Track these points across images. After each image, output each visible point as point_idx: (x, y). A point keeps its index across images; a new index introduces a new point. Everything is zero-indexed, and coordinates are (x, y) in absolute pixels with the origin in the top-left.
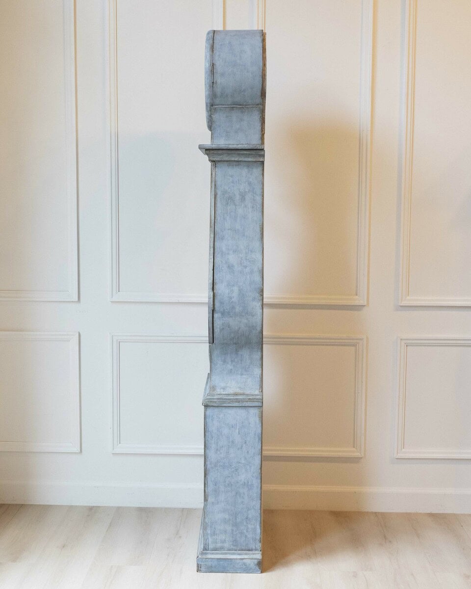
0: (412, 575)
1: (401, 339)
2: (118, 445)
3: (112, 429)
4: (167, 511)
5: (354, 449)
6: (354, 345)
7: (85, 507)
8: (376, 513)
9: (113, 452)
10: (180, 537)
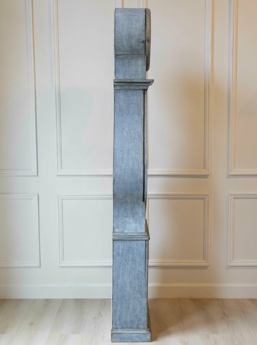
0: (242, 335)
1: (231, 195)
2: (62, 261)
3: (59, 252)
4: (93, 300)
5: (204, 261)
6: (203, 199)
7: (44, 299)
8: (217, 299)
9: (60, 266)
10: (102, 316)
